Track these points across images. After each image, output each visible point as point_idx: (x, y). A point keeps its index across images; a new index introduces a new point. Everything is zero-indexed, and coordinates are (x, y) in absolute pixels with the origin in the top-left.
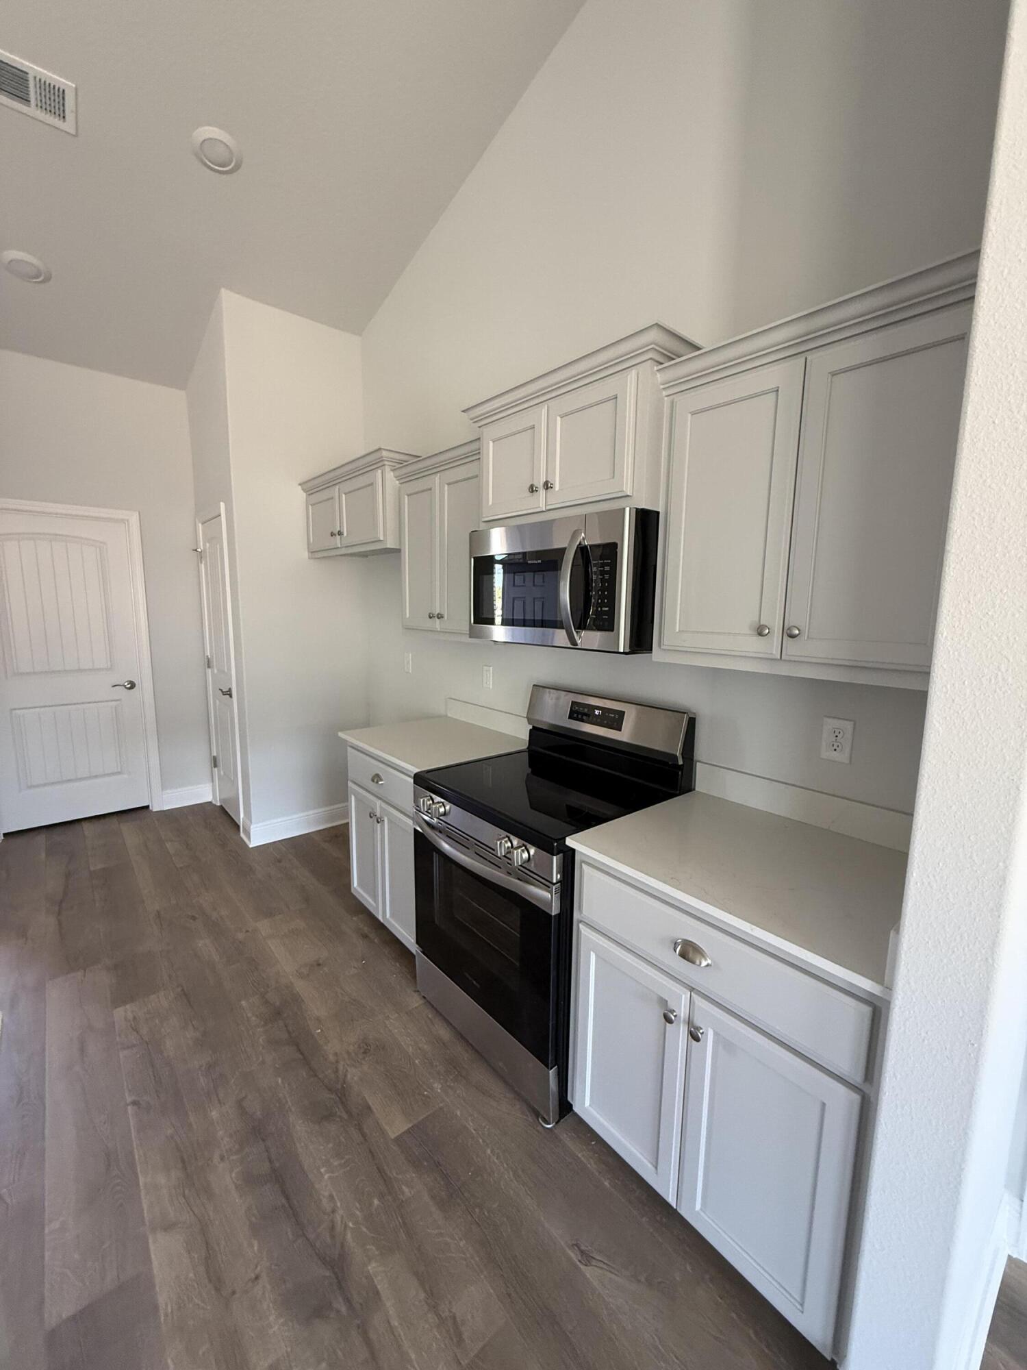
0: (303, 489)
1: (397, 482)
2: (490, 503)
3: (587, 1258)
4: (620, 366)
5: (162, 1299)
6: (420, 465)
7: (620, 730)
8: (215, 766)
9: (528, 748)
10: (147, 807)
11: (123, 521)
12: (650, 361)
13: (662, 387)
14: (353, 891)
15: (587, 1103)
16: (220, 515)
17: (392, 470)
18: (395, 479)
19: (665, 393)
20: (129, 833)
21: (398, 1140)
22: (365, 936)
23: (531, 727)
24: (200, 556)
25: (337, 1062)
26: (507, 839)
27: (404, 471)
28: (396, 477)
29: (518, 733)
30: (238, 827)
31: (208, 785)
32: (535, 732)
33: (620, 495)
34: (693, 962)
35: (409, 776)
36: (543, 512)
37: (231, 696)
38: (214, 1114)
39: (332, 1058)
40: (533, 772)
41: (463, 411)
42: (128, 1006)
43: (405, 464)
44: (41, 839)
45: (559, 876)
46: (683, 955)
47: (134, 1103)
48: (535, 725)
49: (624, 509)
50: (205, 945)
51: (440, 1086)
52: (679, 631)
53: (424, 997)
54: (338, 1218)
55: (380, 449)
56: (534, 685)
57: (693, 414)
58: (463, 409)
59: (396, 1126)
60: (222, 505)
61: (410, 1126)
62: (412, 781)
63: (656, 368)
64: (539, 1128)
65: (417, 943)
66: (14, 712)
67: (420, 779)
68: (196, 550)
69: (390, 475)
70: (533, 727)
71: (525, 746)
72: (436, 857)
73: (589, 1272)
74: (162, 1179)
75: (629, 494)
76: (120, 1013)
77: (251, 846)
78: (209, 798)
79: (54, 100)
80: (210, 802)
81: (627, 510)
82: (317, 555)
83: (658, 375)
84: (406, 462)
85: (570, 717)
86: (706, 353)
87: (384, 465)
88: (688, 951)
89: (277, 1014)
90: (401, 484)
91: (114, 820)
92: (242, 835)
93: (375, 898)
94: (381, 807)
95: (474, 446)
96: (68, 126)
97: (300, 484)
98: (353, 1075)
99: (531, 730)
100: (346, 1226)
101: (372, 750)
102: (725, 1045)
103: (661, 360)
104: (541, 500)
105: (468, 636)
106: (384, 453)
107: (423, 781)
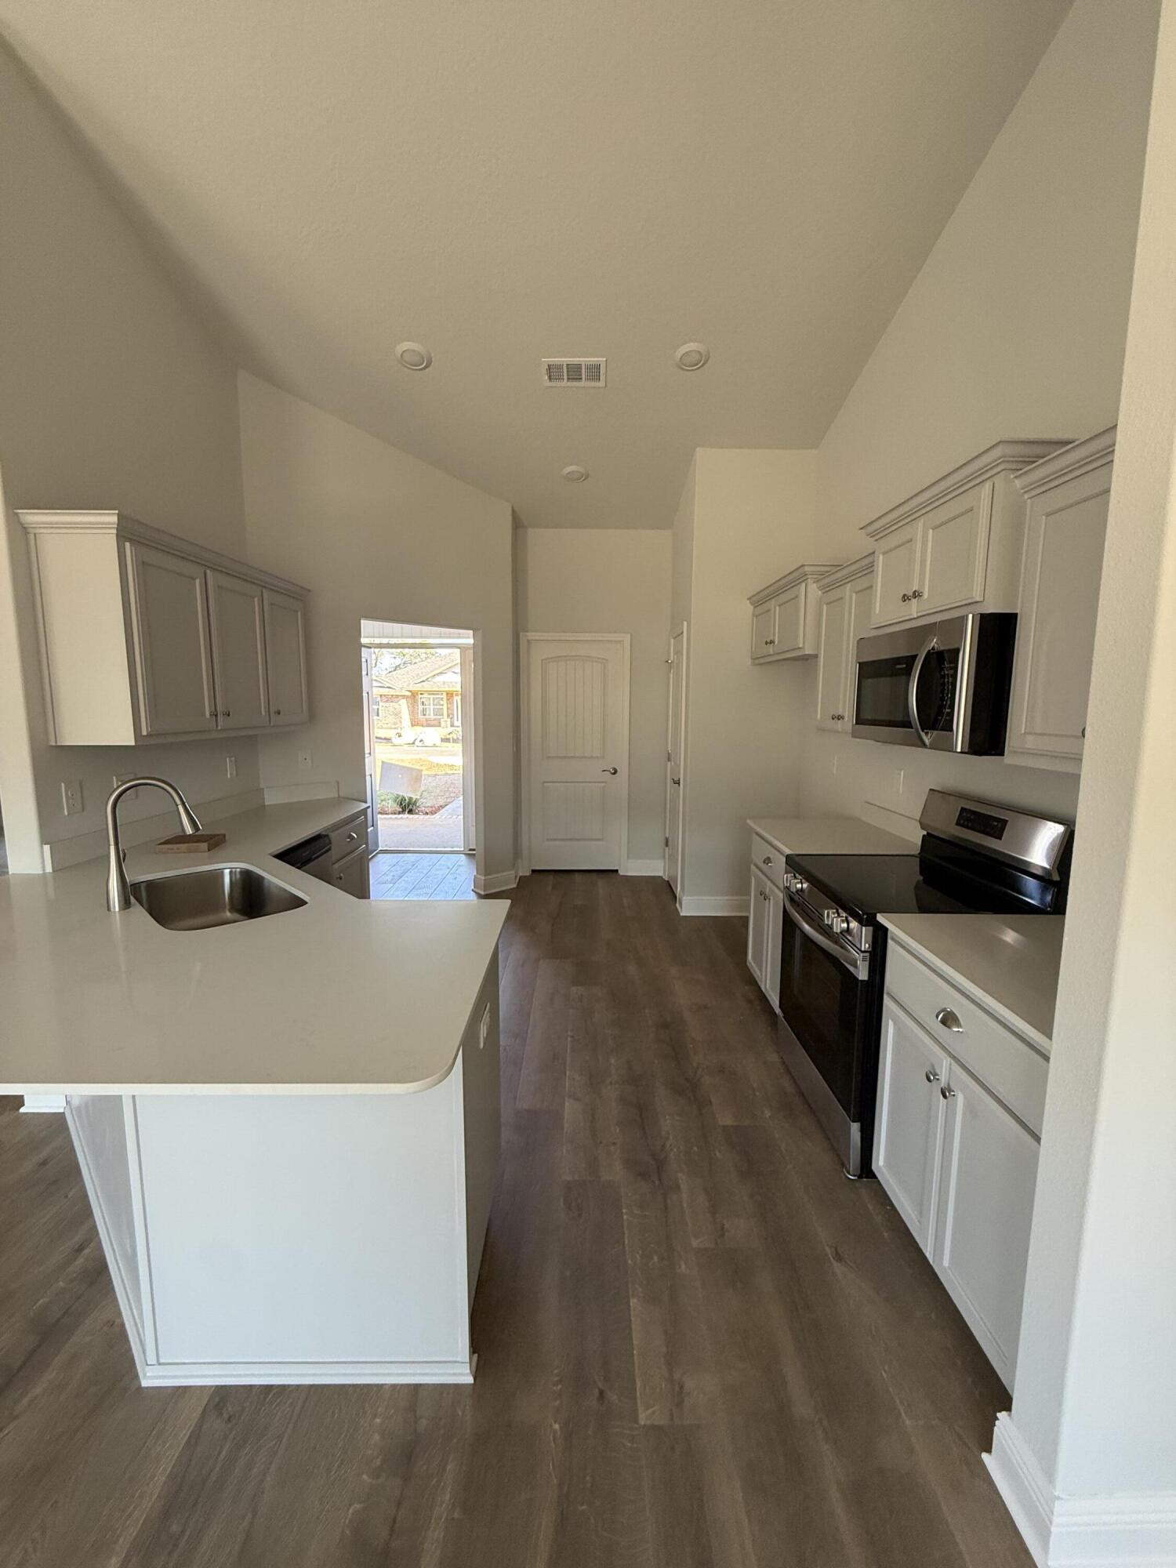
0: (750, 602)
1: (820, 592)
2: (877, 612)
3: (839, 1258)
4: (975, 480)
5: (566, 1125)
6: (845, 572)
7: (1000, 839)
8: (667, 845)
9: (919, 854)
10: (617, 871)
11: (620, 642)
12: (1004, 472)
13: (1022, 491)
14: (748, 964)
15: (881, 1163)
16: (682, 633)
17: (814, 582)
18: (817, 590)
19: (1026, 496)
20: (602, 886)
21: (724, 1127)
22: (750, 1002)
23: (925, 833)
24: (670, 665)
25: (698, 1068)
26: (835, 911)
27: (826, 581)
28: (818, 588)
29: (913, 837)
30: (676, 897)
31: (659, 861)
32: (926, 839)
33: (970, 601)
34: (949, 1027)
35: (783, 855)
36: (915, 618)
37: (679, 784)
38: (613, 1061)
39: (695, 1065)
40: (925, 881)
41: (861, 529)
42: (579, 987)
43: (828, 574)
44: (551, 877)
45: (867, 945)
46: (944, 1022)
47: (572, 1037)
48: (930, 832)
49: (967, 616)
50: (632, 968)
51: (769, 1114)
52: (1025, 732)
53: (782, 1058)
54: (668, 1144)
55: (803, 566)
56: (931, 790)
57: (1048, 515)
58: (861, 526)
59: (726, 1119)
60: (685, 623)
61: (735, 1124)
62: (784, 859)
63: (1012, 476)
64: (842, 1175)
65: (780, 1007)
66: (545, 784)
67: (789, 859)
68: (667, 662)
69: (813, 588)
70: (928, 833)
71: (916, 851)
72: (798, 932)
73: (838, 1267)
74: (577, 1078)
75: (978, 600)
76: (574, 989)
77: (682, 914)
78: (660, 874)
79: (594, 372)
80: (661, 877)
81: (970, 616)
82: (757, 662)
83: (1016, 481)
84: (828, 572)
85: (958, 824)
86: (1078, 445)
87: (807, 579)
88: (949, 1019)
89: (665, 1026)
90: (824, 593)
91: (594, 874)
92: (677, 905)
93: (761, 970)
94: (770, 888)
95: (870, 559)
96: (602, 384)
97: (748, 599)
98: (707, 1080)
99: (924, 836)
100: (672, 1150)
101: (771, 839)
102: (971, 1110)
103: (1019, 466)
104: (914, 609)
105: (850, 735)
106: (807, 569)
107: (794, 864)
